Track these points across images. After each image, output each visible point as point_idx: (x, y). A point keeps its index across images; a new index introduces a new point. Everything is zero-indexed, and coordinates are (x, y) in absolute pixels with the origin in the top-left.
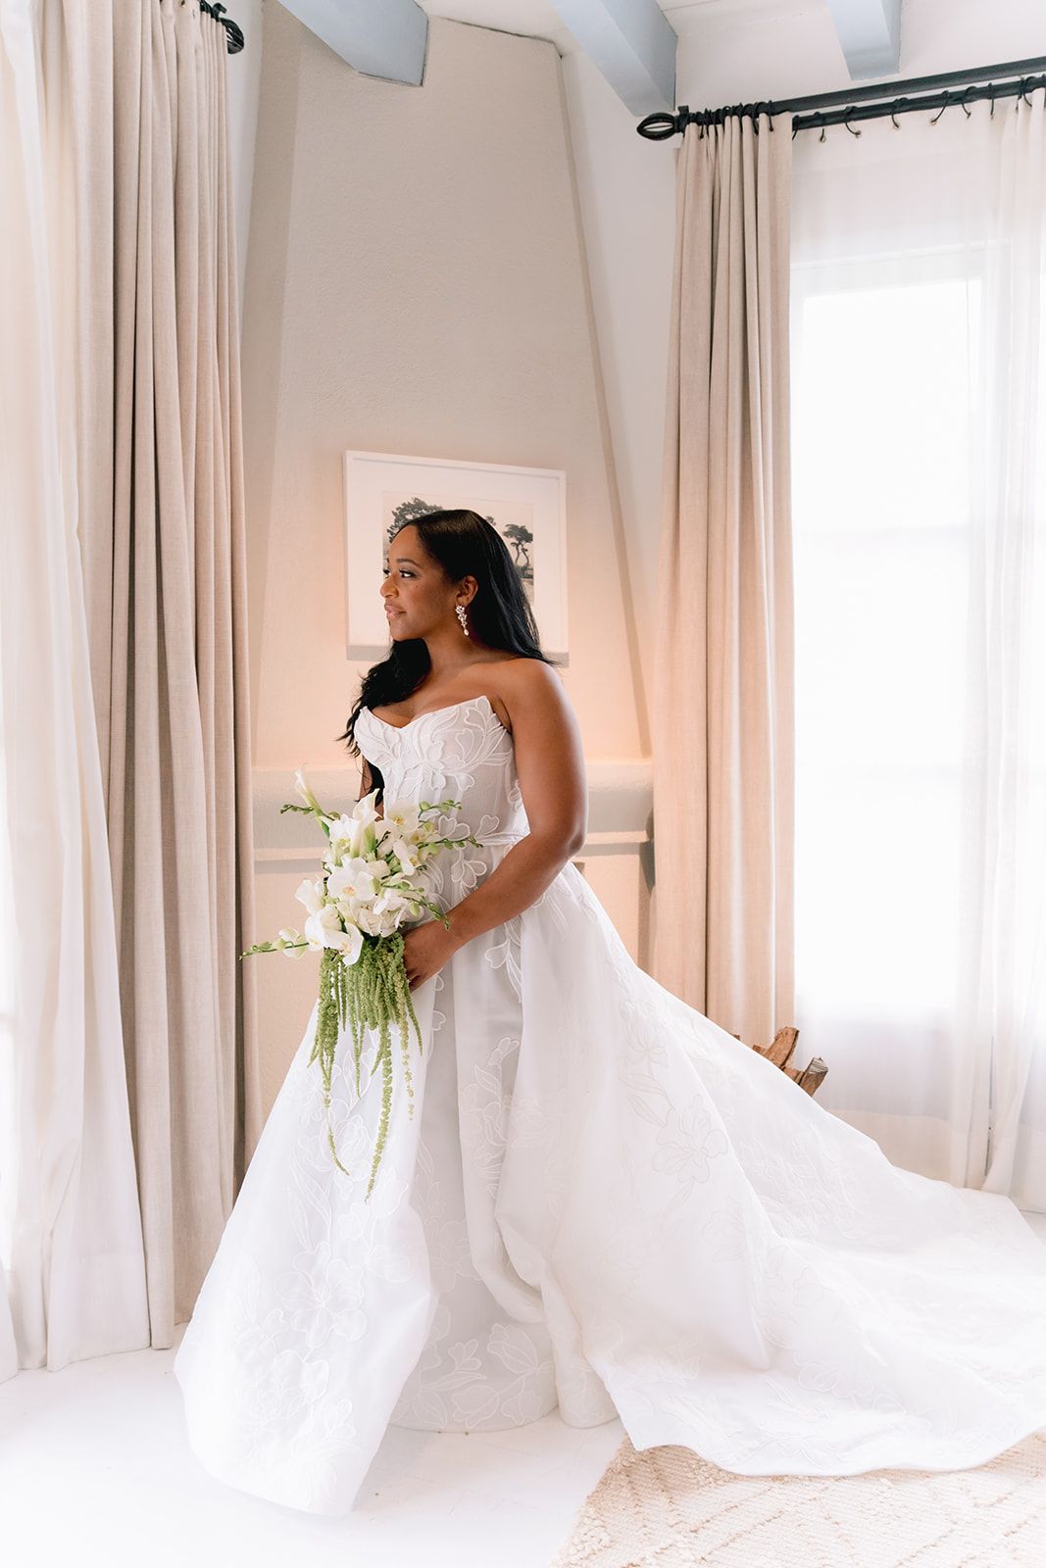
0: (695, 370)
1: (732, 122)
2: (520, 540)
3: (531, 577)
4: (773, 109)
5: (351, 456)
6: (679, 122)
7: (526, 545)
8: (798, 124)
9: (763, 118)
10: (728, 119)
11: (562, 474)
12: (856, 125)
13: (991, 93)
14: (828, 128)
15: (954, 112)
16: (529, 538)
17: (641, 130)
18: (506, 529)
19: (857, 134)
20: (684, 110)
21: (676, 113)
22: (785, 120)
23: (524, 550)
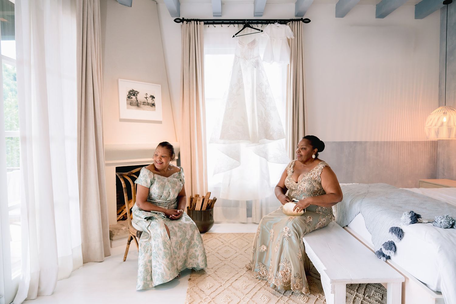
0: (186, 67)
1: (193, 22)
2: (153, 98)
3: (155, 106)
4: (200, 20)
5: (120, 80)
6: (182, 20)
7: (154, 99)
8: (205, 24)
9: (198, 22)
10: (192, 21)
11: (160, 85)
12: (215, 25)
13: (238, 23)
14: (210, 25)
15: (232, 25)
16: (154, 98)
17: (175, 21)
18: (150, 96)
19: (215, 27)
20: (183, 18)
21: (182, 19)
22: (202, 23)
23: (153, 100)
